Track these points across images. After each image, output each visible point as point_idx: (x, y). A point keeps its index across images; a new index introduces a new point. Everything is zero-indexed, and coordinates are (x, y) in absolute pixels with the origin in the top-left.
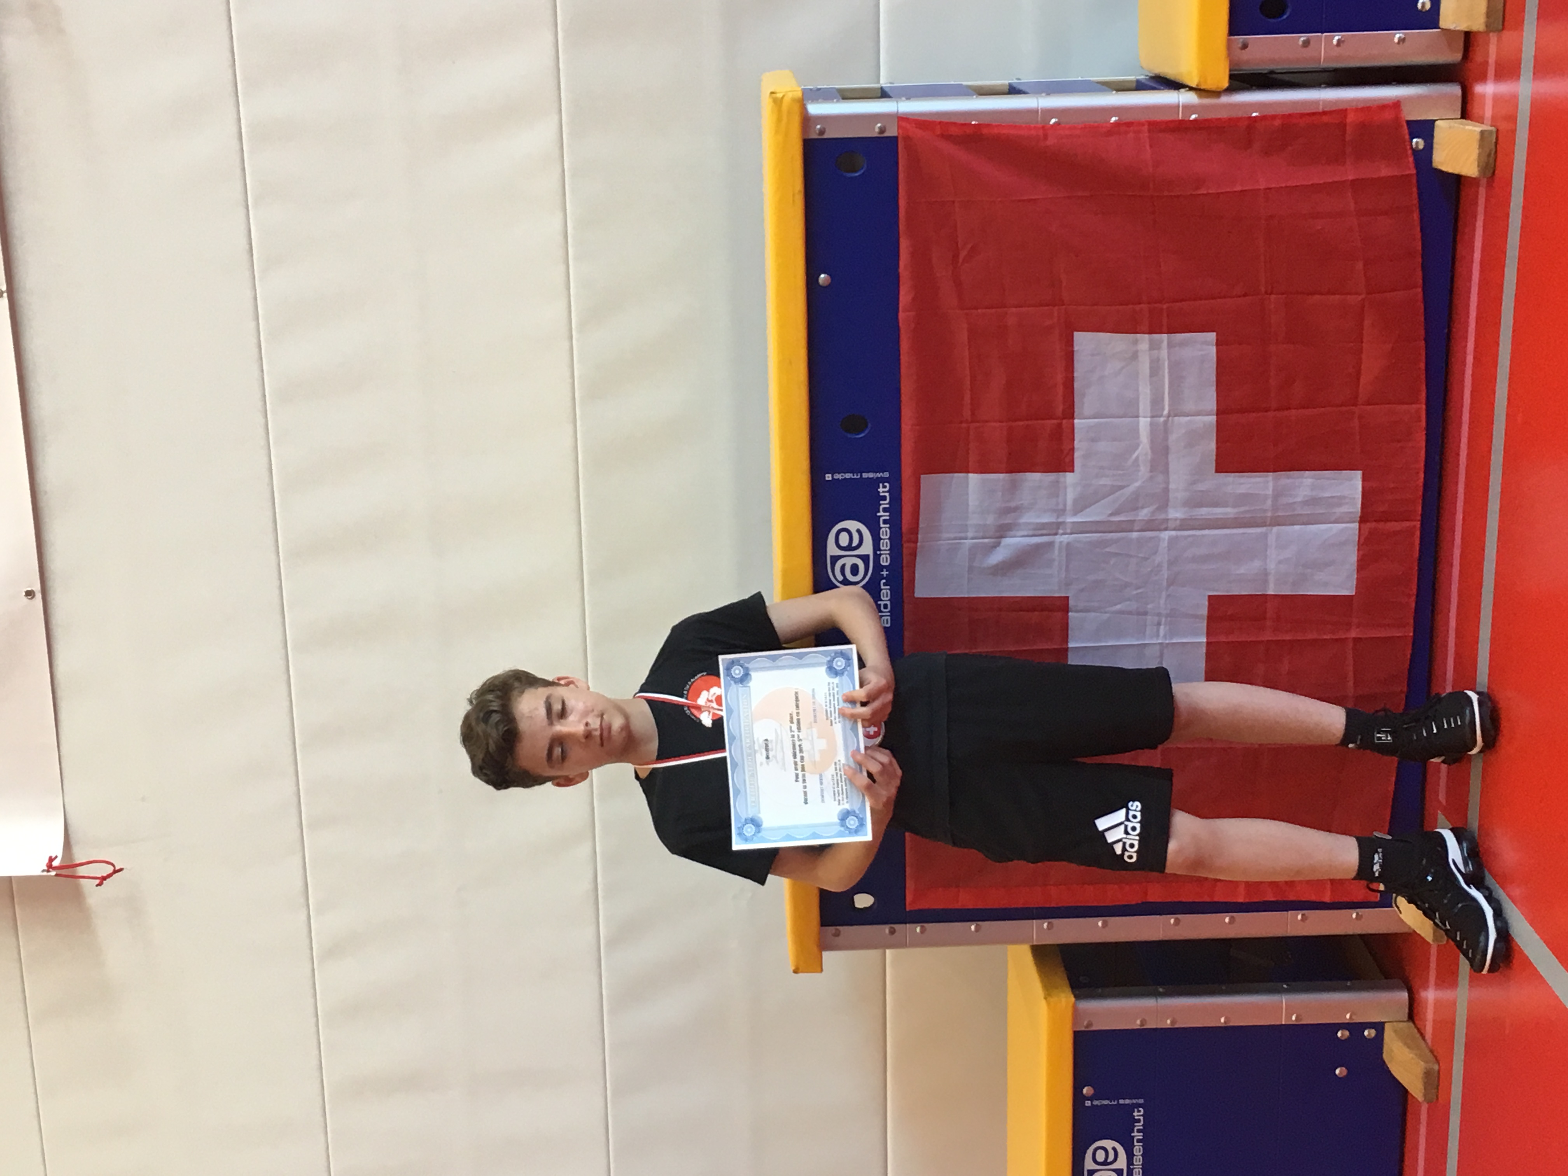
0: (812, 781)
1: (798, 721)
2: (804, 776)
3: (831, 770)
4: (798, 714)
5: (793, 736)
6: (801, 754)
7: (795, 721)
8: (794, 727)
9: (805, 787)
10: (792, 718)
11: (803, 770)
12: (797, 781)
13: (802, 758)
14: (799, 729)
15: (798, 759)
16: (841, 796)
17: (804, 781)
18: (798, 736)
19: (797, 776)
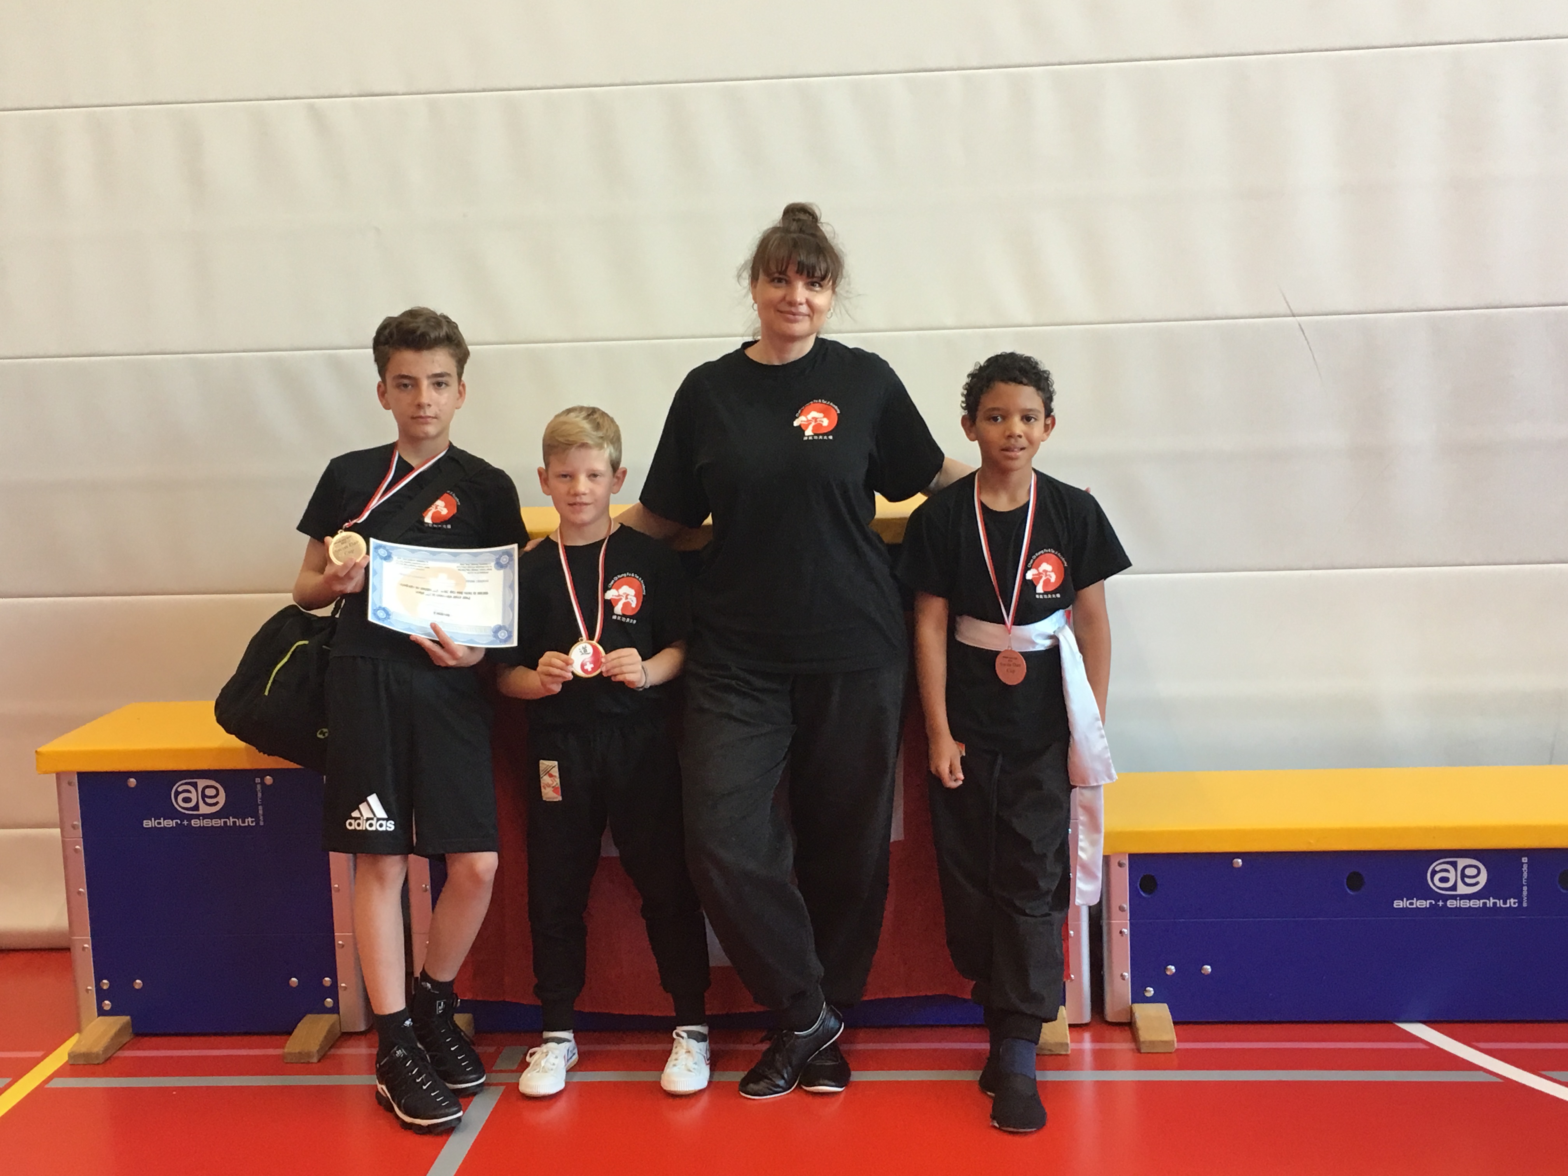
0: (469, 588)
1: (422, 589)
2: (466, 593)
3: (465, 574)
4: (417, 588)
5: (434, 595)
6: (449, 592)
7: (422, 591)
8: (426, 592)
9: (475, 593)
10: (420, 592)
11: (461, 593)
12: (469, 599)
13: (451, 592)
14: (428, 590)
15: (453, 595)
16: (485, 568)
17: (470, 593)
18: (434, 591)
19: (465, 598)
